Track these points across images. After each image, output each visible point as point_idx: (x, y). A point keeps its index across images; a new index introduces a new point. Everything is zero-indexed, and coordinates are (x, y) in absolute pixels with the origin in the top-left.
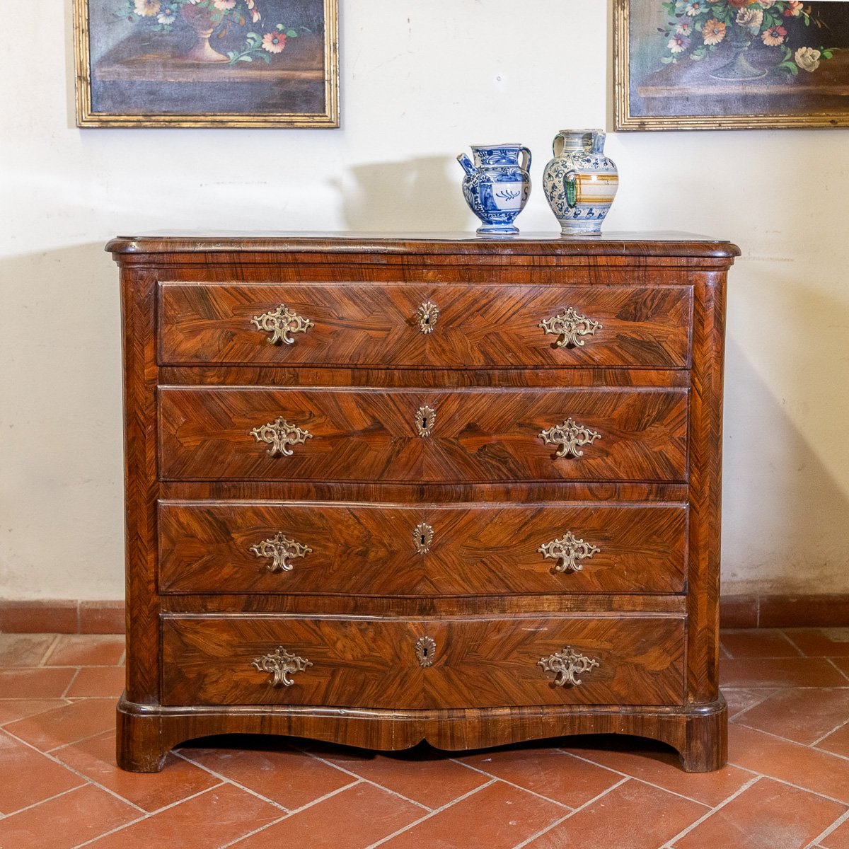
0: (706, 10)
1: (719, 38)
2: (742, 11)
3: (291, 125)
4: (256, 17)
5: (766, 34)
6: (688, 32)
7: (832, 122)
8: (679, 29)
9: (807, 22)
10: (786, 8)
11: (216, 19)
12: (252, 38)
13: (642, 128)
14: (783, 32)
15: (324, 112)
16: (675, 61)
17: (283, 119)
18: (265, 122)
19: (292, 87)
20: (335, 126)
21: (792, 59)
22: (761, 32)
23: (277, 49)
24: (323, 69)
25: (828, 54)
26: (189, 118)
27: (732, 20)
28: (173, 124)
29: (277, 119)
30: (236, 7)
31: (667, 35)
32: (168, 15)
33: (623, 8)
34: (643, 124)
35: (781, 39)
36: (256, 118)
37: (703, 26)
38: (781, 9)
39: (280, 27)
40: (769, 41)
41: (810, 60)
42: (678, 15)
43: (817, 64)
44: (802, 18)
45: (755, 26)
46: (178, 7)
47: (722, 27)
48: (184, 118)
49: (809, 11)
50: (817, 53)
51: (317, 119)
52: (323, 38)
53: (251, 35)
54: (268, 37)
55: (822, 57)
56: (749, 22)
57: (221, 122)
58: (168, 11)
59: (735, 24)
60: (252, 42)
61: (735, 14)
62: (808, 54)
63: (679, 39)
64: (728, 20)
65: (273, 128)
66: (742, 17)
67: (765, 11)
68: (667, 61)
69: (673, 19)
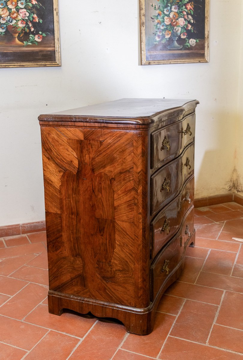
0: (166, 27)
1: (169, 36)
2: (175, 28)
3: (45, 66)
4: (32, 29)
5: (182, 35)
6: (161, 34)
7: (199, 61)
8: (158, 33)
9: (192, 31)
10: (187, 27)
11: (19, 30)
12: (31, 37)
13: (149, 64)
14: (186, 34)
15: (56, 61)
16: (157, 43)
17: (43, 64)
18: (37, 65)
19: (45, 53)
20: (59, 66)
21: (188, 43)
22: (180, 34)
23: (40, 40)
24: (55, 47)
25: (198, 41)
26: (12, 64)
27: (173, 30)
28: (7, 67)
29: (41, 64)
30: (26, 26)
31: (155, 35)
32: (3, 29)
33: (143, 26)
34: (150, 63)
35: (185, 37)
36: (34, 64)
37: (165, 32)
38: (186, 27)
39: (40, 33)
40: (182, 37)
41: (193, 43)
42: (158, 29)
43: (195, 44)
44: (191, 29)
45: (179, 32)
46: (6, 26)
47: (170, 32)
48: (10, 64)
49: (193, 28)
50: (195, 41)
51: (53, 63)
52: (54, 36)
53: (31, 35)
54: (37, 36)
55: (196, 42)
56: (177, 31)
57: (23, 65)
58: (3, 28)
59: (173, 32)
60: (31, 38)
61: (174, 28)
62: (193, 41)
63: (159, 36)
64: (171, 30)
65: (40, 67)
66: (175, 30)
67: (181, 28)
68: (155, 43)
69: (157, 30)
